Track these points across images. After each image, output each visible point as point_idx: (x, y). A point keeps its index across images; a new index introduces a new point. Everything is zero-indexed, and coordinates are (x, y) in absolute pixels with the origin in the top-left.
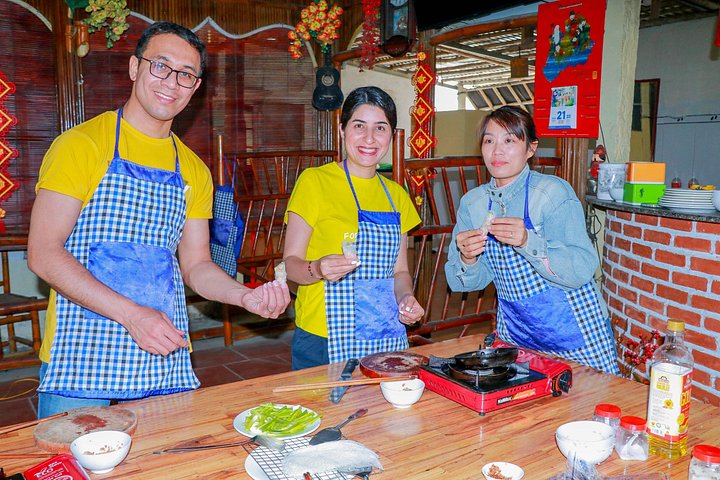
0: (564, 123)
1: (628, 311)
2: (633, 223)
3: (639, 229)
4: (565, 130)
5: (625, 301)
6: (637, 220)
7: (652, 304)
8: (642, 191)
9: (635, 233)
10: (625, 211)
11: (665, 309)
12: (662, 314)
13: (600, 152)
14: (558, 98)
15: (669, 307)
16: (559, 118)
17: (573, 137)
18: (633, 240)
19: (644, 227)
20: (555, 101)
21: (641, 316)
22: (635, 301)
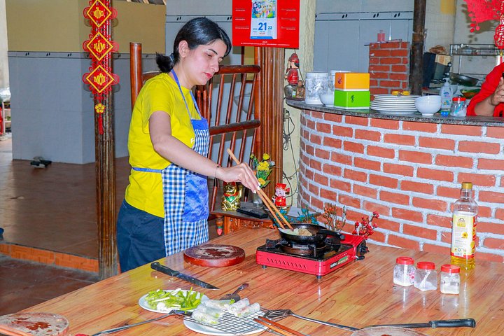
0: (266, 34)
1: (342, 199)
2: (343, 124)
3: (350, 129)
4: (265, 40)
5: (338, 191)
6: (347, 121)
7: (365, 191)
8: (352, 97)
9: (346, 132)
10: (334, 114)
11: (378, 194)
12: (376, 198)
13: (295, 60)
14: (258, 10)
15: (382, 192)
16: (260, 29)
17: (272, 46)
18: (343, 139)
19: (355, 127)
20: (255, 12)
21: (356, 202)
22: (349, 190)
